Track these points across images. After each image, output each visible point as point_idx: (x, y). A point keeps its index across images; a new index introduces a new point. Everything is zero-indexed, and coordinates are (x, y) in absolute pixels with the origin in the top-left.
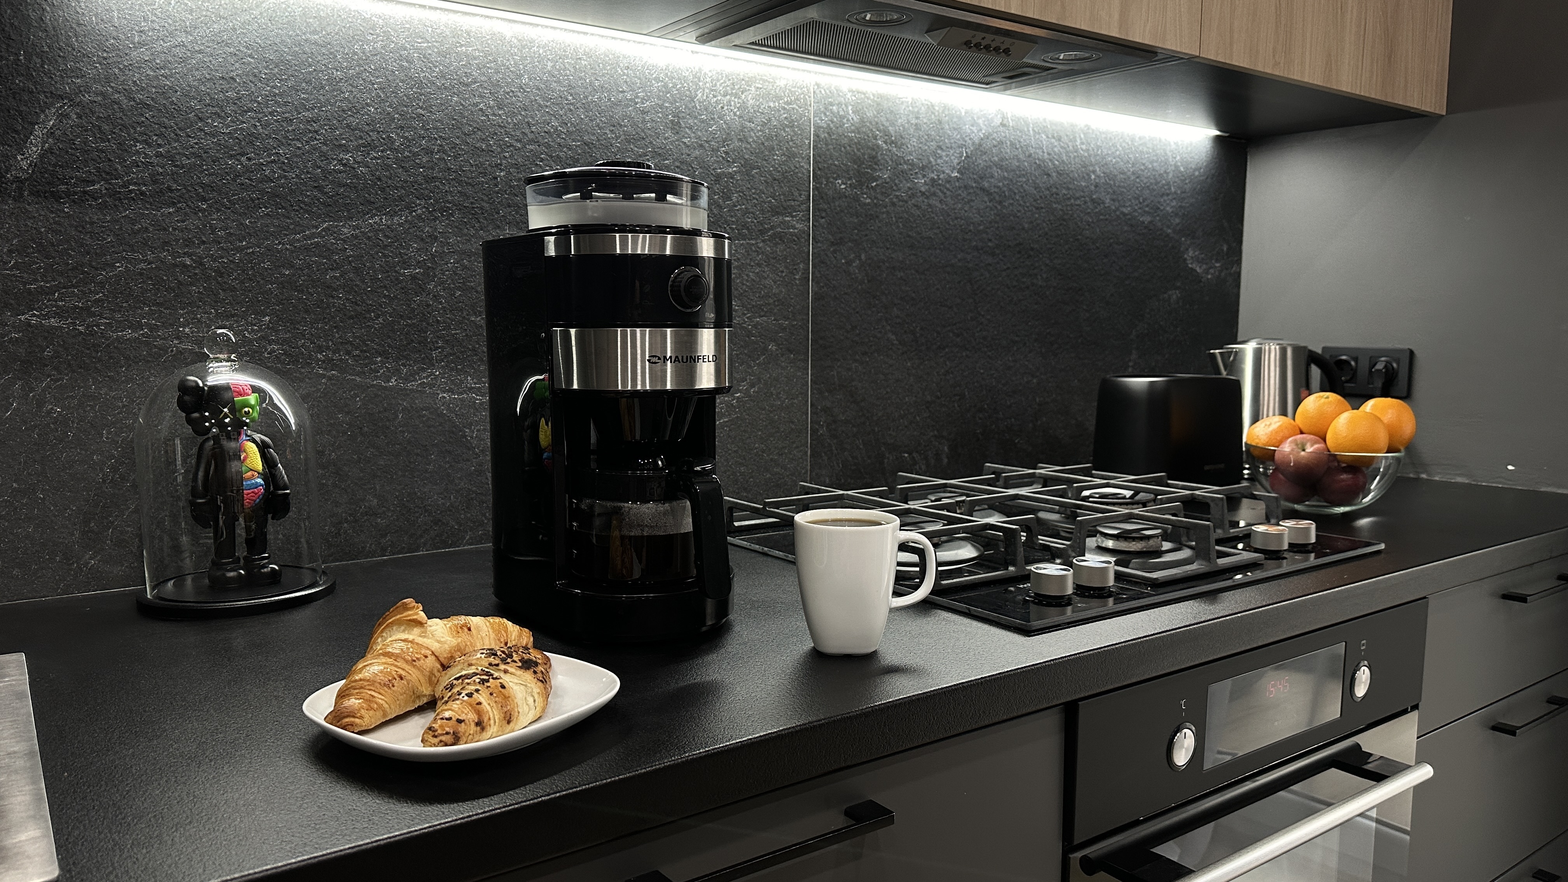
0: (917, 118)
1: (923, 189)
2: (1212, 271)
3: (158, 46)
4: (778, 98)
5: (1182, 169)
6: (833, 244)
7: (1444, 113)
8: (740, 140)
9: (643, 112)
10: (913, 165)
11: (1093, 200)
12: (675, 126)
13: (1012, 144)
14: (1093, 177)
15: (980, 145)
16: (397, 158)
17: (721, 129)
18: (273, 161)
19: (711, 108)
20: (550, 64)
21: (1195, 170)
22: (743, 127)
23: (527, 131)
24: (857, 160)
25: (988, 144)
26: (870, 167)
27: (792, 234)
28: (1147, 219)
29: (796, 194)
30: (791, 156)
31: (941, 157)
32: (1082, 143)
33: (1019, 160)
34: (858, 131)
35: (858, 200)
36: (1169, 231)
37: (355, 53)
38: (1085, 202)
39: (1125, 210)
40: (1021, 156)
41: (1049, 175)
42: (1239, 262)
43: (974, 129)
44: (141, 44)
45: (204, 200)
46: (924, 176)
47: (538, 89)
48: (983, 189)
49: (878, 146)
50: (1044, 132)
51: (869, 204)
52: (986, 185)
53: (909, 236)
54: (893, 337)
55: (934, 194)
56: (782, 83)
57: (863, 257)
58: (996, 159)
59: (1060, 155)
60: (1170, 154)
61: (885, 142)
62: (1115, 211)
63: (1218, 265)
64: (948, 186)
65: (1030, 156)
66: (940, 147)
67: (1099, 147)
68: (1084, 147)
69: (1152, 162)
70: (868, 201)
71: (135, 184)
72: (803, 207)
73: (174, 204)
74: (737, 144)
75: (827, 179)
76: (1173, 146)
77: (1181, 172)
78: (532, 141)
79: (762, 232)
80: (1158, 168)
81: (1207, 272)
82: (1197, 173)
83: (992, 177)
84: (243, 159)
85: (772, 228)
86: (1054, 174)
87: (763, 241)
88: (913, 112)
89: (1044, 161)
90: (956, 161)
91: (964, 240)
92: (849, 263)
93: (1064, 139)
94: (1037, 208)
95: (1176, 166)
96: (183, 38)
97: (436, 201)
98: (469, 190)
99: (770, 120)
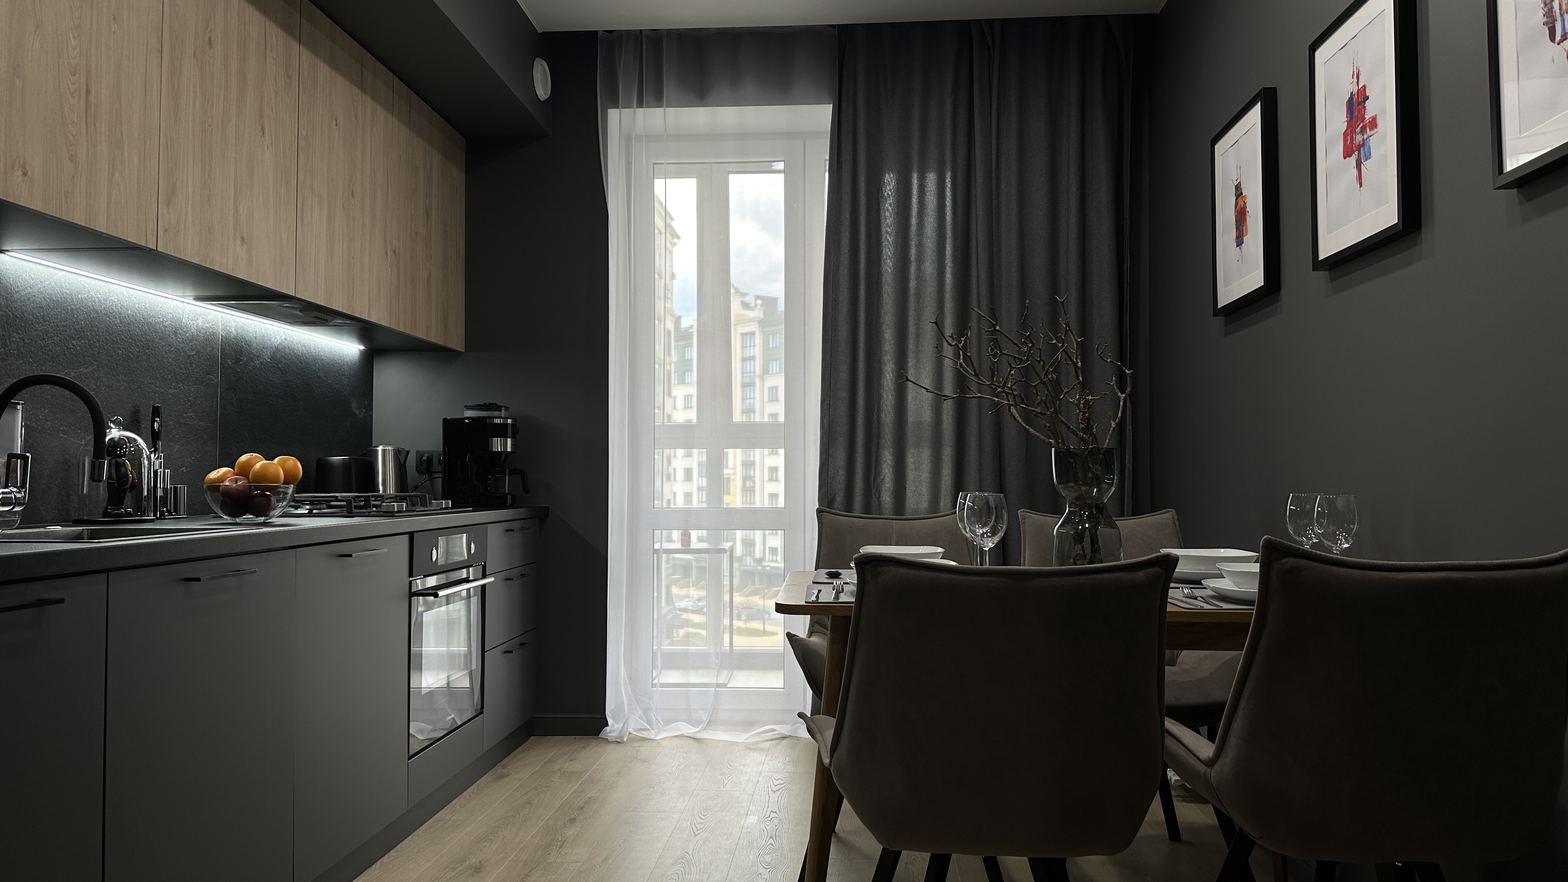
0: (256, 334)
1: (258, 366)
2: (362, 413)
3: (23, 293)
4: (209, 323)
5: (349, 364)
6: (227, 389)
7: (464, 351)
8: (196, 340)
9: (166, 327)
10: (254, 355)
11: (317, 376)
12: (175, 333)
13: (289, 348)
14: (317, 365)
15: (278, 347)
16: (89, 343)
17: (190, 335)
18: (52, 343)
19: (187, 326)
20: (137, 305)
21: (354, 364)
22: (197, 334)
23: (129, 334)
24: (236, 352)
25: (280, 347)
26: (240, 355)
27: (213, 384)
28: (337, 386)
29: (214, 365)
30: (213, 348)
31: (264, 352)
32: (313, 349)
33: (291, 355)
34: (235, 338)
35: (235, 370)
36: (345, 393)
37: (79, 299)
38: (315, 376)
39: (329, 382)
40: (292, 354)
41: (301, 363)
42: (372, 410)
43: (276, 340)
44: (18, 292)
45: (31, 358)
46: (258, 360)
47: (133, 316)
48: (278, 368)
49: (242, 346)
50: (300, 343)
51: (238, 372)
52: (280, 366)
53: (253, 388)
54: (247, 435)
55: (262, 369)
56: (210, 316)
57: (237, 396)
58: (283, 354)
59: (305, 354)
60: (345, 356)
61: (245, 344)
62: (325, 382)
63: (364, 411)
64: (267, 365)
65: (295, 353)
66: (264, 347)
67: (319, 351)
68: (314, 351)
69: (339, 360)
70: (239, 370)
71: (13, 350)
72: (217, 371)
73: (23, 359)
74: (195, 342)
75: (225, 359)
76: (346, 353)
77: (349, 365)
78: (131, 338)
79: (203, 382)
80: (341, 363)
81: (360, 413)
82: (355, 366)
83: (282, 362)
84: (44, 341)
85: (206, 380)
86: (304, 363)
87: (203, 386)
88: (254, 331)
89: (300, 356)
90: (269, 354)
91: (273, 391)
92: (232, 399)
93: (307, 347)
94: (298, 378)
95: (348, 363)
96: (30, 290)
97: (100, 362)
98: (110, 358)
99: (206, 332)
